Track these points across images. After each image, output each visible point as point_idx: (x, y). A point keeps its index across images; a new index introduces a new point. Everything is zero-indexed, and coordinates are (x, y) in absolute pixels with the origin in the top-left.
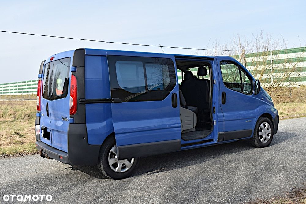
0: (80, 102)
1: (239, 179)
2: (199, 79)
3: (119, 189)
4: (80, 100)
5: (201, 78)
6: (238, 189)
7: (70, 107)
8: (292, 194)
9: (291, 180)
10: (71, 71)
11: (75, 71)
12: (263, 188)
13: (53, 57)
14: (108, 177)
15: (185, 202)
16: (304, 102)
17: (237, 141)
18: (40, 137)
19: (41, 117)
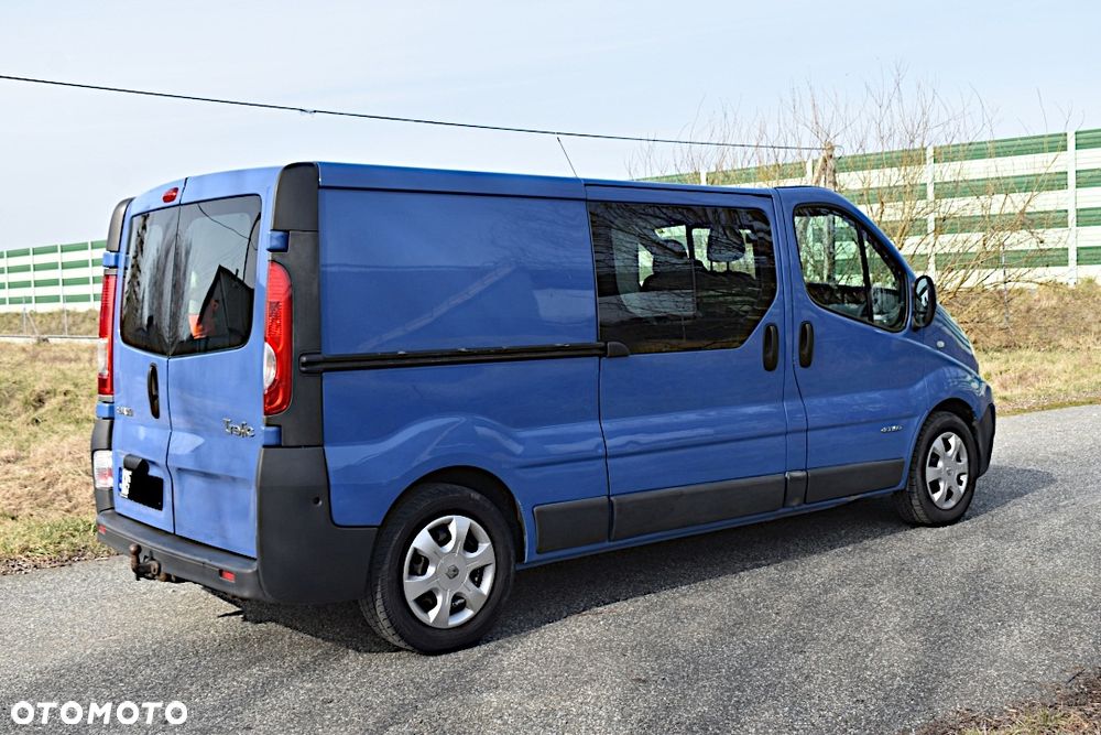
0: (304, 364)
1: (878, 642)
2: (713, 272)
3: (453, 690)
4: (304, 359)
5: (720, 267)
6: (881, 678)
7: (267, 385)
8: (1077, 694)
9: (1063, 645)
10: (269, 250)
11: (285, 250)
12: (972, 673)
13: (176, 190)
14: (402, 644)
15: (707, 729)
16: (1056, 348)
17: (850, 503)
18: (112, 498)
19: (116, 421)
